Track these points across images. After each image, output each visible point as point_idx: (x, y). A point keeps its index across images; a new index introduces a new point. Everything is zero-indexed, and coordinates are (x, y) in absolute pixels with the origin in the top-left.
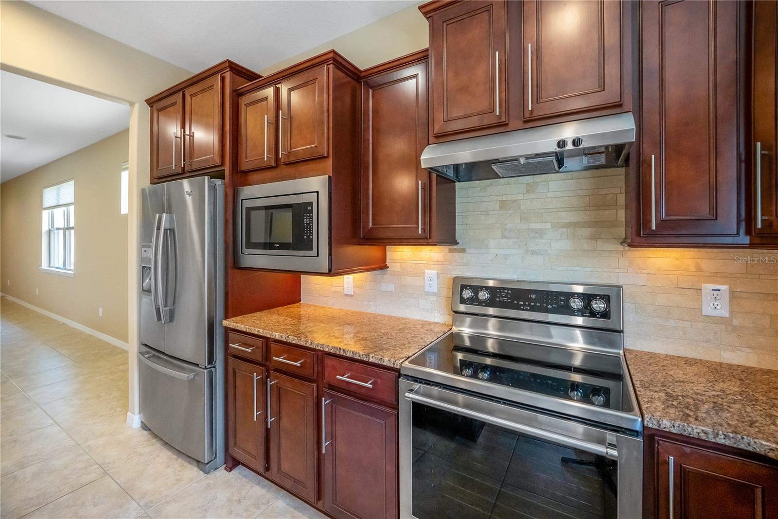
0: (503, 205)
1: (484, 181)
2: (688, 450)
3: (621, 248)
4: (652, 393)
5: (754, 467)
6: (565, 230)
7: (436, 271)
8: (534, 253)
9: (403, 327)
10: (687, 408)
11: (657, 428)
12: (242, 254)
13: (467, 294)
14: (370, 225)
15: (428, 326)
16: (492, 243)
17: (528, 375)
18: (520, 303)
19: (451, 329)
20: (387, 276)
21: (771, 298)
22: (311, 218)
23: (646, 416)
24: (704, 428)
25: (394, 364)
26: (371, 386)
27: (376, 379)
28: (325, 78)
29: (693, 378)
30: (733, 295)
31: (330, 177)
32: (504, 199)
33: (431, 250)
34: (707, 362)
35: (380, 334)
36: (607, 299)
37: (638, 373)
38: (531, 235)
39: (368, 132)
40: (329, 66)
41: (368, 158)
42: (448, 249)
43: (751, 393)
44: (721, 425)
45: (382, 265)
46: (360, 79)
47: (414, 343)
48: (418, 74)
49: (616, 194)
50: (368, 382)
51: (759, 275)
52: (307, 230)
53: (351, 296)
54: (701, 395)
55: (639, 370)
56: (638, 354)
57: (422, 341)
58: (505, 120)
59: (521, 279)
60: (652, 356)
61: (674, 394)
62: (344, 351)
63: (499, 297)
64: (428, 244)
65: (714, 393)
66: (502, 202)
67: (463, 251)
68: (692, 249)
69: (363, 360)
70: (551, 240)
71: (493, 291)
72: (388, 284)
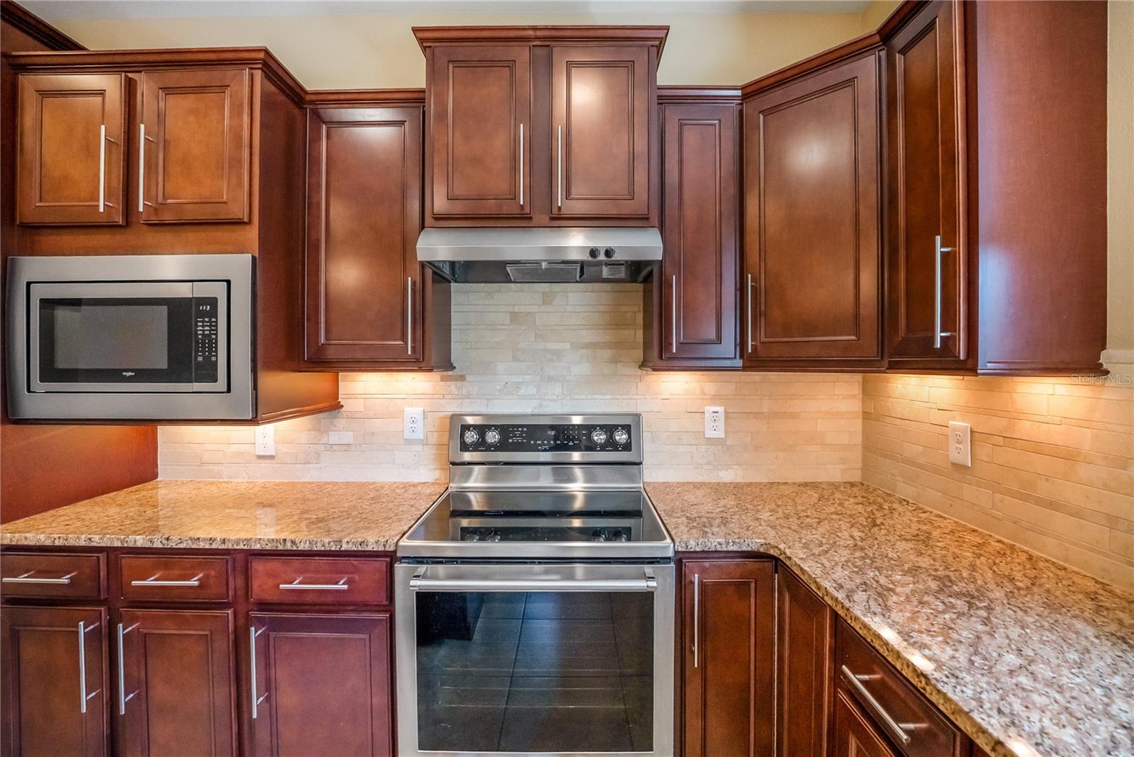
0: (515, 317)
1: (490, 284)
2: (707, 565)
3: (639, 372)
4: (676, 519)
5: (751, 564)
6: (584, 351)
7: (422, 409)
8: (551, 379)
9: (376, 494)
10: (705, 526)
11: (685, 550)
12: (29, 391)
13: (471, 437)
14: (322, 340)
15: (412, 488)
16: (501, 367)
17: (547, 530)
18: (538, 442)
19: (447, 488)
20: (341, 422)
21: (752, 416)
22: (214, 327)
23: (676, 540)
24: (719, 540)
25: (384, 546)
26: (346, 587)
27: (351, 576)
28: (246, 89)
29: (702, 500)
30: (727, 415)
31: (254, 258)
32: (516, 311)
33: (414, 378)
34: (710, 483)
35: (344, 509)
36: (627, 428)
37: (660, 503)
38: (548, 358)
39: (319, 192)
40: (254, 71)
41: (319, 232)
42: (439, 376)
43: (743, 504)
44: (729, 534)
45: (332, 405)
46: (304, 104)
47: (403, 514)
48: (406, 121)
49: (635, 312)
50: (338, 582)
51: (745, 395)
52: (204, 347)
53: (272, 457)
54: (712, 513)
55: (659, 500)
56: (656, 486)
57: (413, 509)
58: (529, 212)
59: (536, 412)
60: (667, 485)
61: (692, 517)
62: (293, 542)
63: (511, 438)
64: (420, 370)
65: (720, 509)
66: (513, 314)
67: (462, 378)
68: (697, 373)
69: (330, 551)
70: (570, 363)
71: (505, 430)
72: (341, 432)
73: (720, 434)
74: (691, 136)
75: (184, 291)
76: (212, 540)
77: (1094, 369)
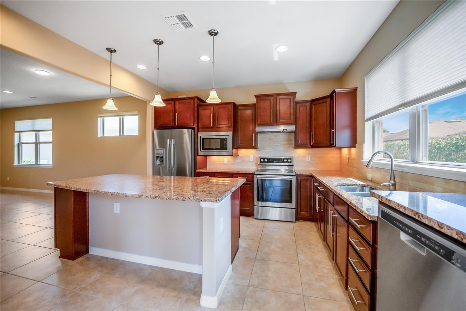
2: (302, 177)
3: (293, 149)
6: (283, 145)
7: (253, 156)
8: (276, 150)
11: (298, 174)
12: (201, 151)
13: (262, 160)
14: (239, 144)
16: (267, 149)
18: (274, 161)
19: (258, 169)
20: (238, 158)
21: (316, 157)
22: (227, 142)
28: (230, 108)
30: (311, 157)
31: (232, 132)
33: (251, 150)
36: (291, 159)
38: (276, 147)
40: (232, 105)
42: (256, 150)
45: (237, 155)
48: (252, 109)
51: (315, 153)
52: (225, 145)
53: (226, 164)
57: (255, 169)
58: (273, 123)
63: (269, 161)
66: (270, 139)
67: (260, 150)
68: (305, 149)
69: (245, 173)
70: (280, 148)
71: (268, 159)
72: (238, 160)
73: (310, 161)
74: (301, 109)
75: (223, 137)
76: (228, 171)
77: (355, 147)
